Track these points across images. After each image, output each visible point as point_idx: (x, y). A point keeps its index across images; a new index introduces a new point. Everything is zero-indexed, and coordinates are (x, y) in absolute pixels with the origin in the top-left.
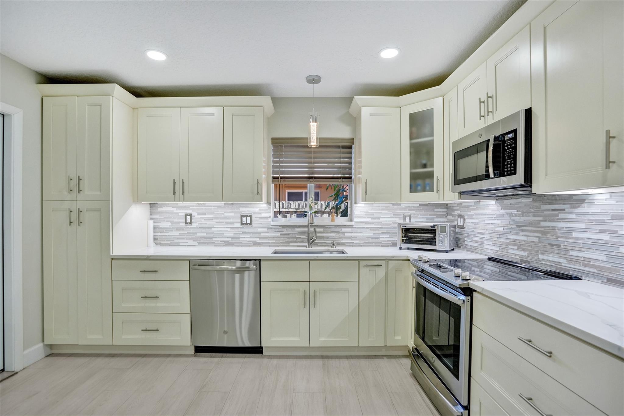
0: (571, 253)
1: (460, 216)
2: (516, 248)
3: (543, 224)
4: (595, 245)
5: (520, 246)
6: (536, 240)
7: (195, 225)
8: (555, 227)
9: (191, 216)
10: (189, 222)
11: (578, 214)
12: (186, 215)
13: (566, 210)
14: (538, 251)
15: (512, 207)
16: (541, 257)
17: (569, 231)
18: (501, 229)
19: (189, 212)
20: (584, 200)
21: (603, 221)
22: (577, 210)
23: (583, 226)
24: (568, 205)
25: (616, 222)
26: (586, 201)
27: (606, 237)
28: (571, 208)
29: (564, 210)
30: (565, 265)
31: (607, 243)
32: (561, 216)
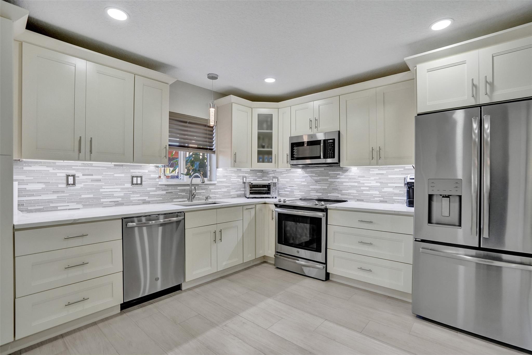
0: (343, 191)
1: (274, 177)
2: (315, 192)
3: (329, 180)
4: (353, 187)
5: (317, 191)
6: (327, 187)
7: (78, 186)
8: (335, 181)
9: (74, 176)
10: (72, 183)
11: (345, 176)
12: (68, 176)
13: (340, 174)
14: (327, 192)
15: (312, 172)
16: (329, 195)
17: (342, 183)
18: (306, 183)
19: (71, 172)
20: (348, 170)
21: (355, 178)
22: (345, 174)
23: (347, 180)
24: (341, 172)
25: (360, 179)
26: (349, 171)
27: (356, 184)
28: (342, 173)
29: (339, 174)
30: (341, 197)
31: (356, 187)
32: (338, 176)
